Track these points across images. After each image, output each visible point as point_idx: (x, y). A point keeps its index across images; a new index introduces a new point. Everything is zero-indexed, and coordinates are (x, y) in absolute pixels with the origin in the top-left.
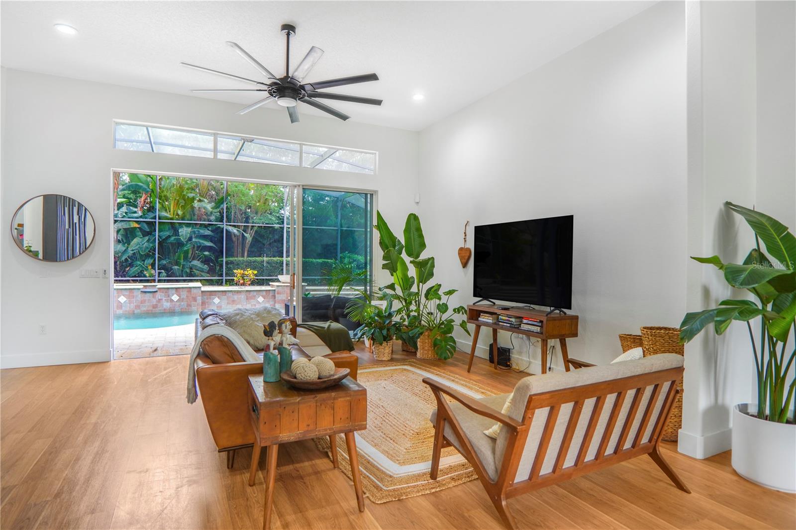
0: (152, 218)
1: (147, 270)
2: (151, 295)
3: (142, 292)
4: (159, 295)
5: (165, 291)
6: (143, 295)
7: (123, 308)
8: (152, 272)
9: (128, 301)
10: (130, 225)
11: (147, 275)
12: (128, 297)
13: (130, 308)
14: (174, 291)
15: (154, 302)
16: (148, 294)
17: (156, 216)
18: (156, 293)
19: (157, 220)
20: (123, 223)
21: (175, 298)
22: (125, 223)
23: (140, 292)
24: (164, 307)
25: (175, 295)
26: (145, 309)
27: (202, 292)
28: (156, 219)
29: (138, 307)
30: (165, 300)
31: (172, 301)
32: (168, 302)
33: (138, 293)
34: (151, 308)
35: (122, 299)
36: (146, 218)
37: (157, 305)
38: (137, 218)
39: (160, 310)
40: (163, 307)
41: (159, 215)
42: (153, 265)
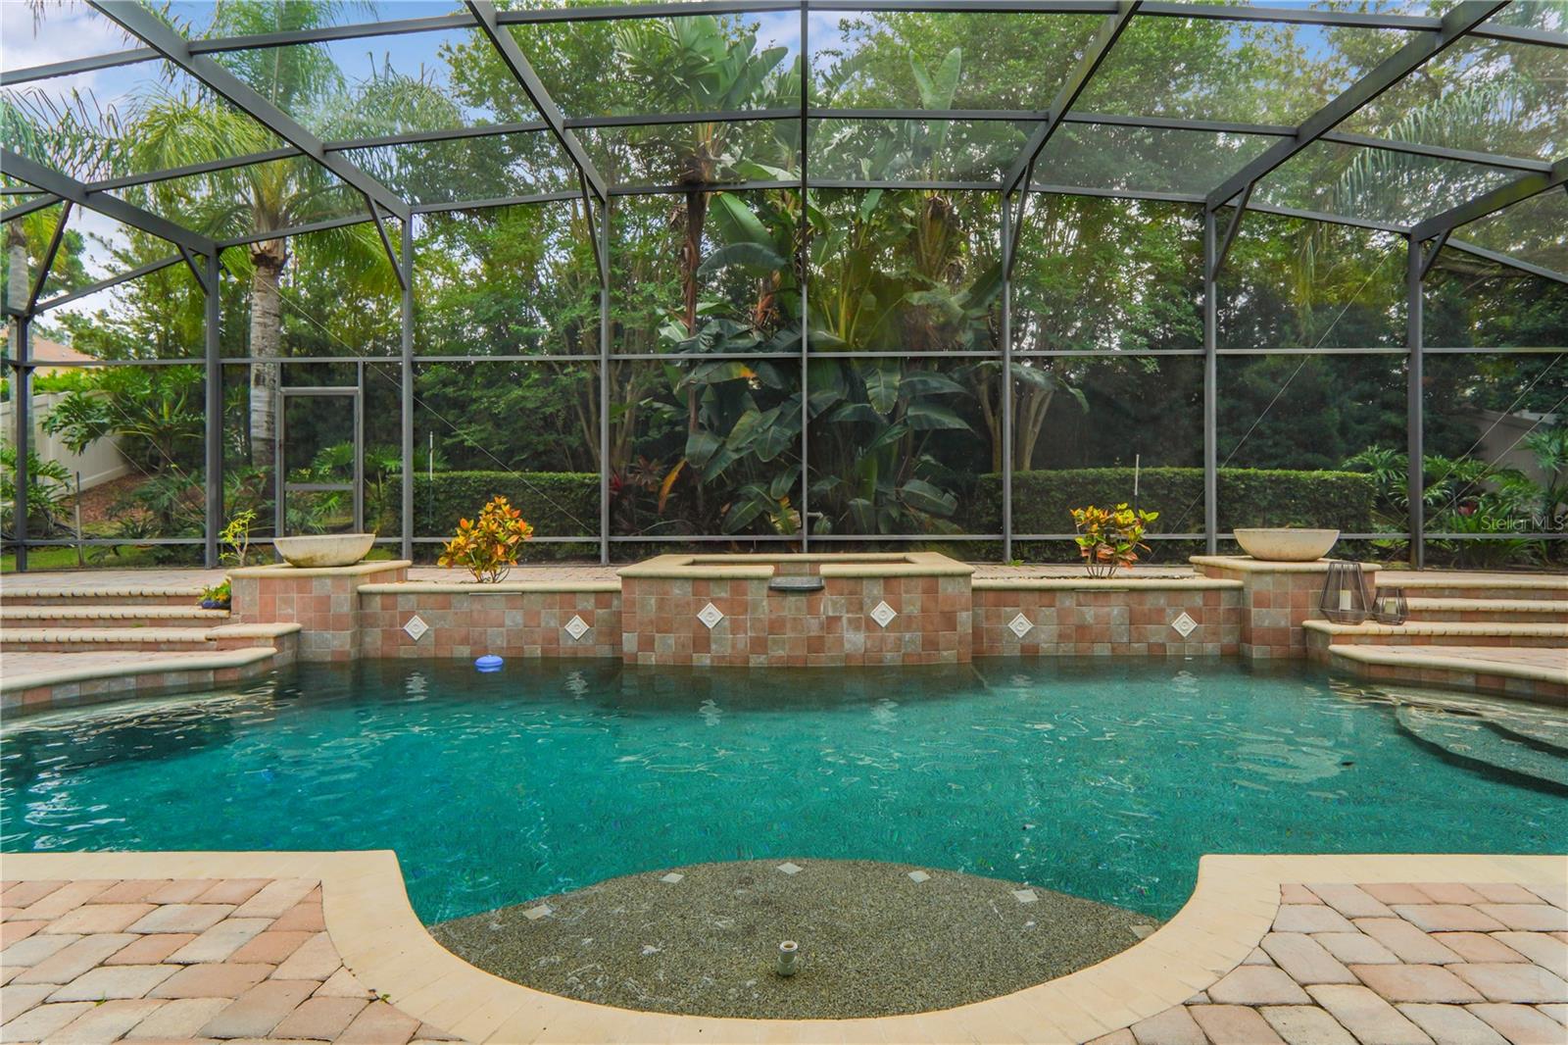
0: (790, 349)
1: (777, 511)
2: (803, 599)
3: (771, 589)
4: (827, 604)
5: (847, 586)
6: (778, 599)
7: (713, 647)
8: (792, 517)
9: (727, 623)
10: (730, 374)
11: (779, 526)
12: (730, 607)
13: (734, 647)
14: (877, 589)
15: (813, 627)
16: (792, 599)
17: (800, 341)
18: (819, 596)
19: (805, 354)
20: (710, 369)
21: (883, 614)
22: (716, 366)
23: (765, 591)
24: (847, 646)
25: (883, 606)
26: (781, 653)
27: (976, 590)
28: (800, 350)
29: (759, 645)
30: (850, 620)
31: (871, 625)
32: (857, 628)
33: (757, 594)
34: (801, 652)
35: (710, 615)
36: (772, 349)
37: (821, 638)
38: (748, 350)
39: (832, 659)
40: (842, 645)
41: (808, 337)
42: (794, 494)
